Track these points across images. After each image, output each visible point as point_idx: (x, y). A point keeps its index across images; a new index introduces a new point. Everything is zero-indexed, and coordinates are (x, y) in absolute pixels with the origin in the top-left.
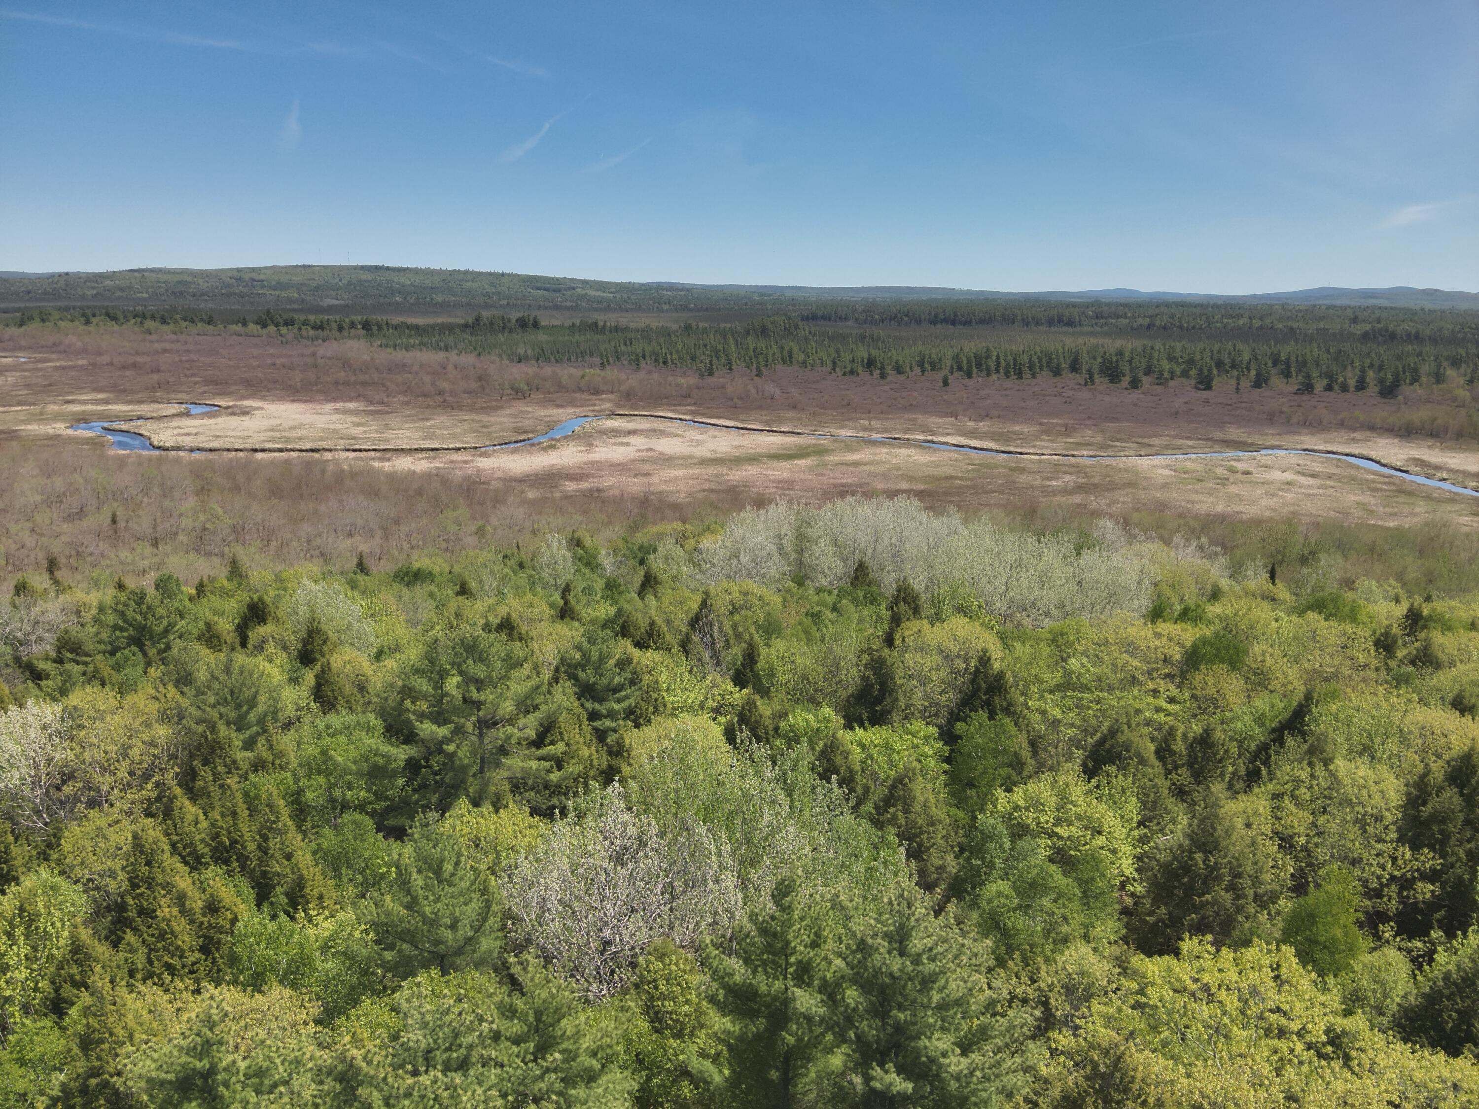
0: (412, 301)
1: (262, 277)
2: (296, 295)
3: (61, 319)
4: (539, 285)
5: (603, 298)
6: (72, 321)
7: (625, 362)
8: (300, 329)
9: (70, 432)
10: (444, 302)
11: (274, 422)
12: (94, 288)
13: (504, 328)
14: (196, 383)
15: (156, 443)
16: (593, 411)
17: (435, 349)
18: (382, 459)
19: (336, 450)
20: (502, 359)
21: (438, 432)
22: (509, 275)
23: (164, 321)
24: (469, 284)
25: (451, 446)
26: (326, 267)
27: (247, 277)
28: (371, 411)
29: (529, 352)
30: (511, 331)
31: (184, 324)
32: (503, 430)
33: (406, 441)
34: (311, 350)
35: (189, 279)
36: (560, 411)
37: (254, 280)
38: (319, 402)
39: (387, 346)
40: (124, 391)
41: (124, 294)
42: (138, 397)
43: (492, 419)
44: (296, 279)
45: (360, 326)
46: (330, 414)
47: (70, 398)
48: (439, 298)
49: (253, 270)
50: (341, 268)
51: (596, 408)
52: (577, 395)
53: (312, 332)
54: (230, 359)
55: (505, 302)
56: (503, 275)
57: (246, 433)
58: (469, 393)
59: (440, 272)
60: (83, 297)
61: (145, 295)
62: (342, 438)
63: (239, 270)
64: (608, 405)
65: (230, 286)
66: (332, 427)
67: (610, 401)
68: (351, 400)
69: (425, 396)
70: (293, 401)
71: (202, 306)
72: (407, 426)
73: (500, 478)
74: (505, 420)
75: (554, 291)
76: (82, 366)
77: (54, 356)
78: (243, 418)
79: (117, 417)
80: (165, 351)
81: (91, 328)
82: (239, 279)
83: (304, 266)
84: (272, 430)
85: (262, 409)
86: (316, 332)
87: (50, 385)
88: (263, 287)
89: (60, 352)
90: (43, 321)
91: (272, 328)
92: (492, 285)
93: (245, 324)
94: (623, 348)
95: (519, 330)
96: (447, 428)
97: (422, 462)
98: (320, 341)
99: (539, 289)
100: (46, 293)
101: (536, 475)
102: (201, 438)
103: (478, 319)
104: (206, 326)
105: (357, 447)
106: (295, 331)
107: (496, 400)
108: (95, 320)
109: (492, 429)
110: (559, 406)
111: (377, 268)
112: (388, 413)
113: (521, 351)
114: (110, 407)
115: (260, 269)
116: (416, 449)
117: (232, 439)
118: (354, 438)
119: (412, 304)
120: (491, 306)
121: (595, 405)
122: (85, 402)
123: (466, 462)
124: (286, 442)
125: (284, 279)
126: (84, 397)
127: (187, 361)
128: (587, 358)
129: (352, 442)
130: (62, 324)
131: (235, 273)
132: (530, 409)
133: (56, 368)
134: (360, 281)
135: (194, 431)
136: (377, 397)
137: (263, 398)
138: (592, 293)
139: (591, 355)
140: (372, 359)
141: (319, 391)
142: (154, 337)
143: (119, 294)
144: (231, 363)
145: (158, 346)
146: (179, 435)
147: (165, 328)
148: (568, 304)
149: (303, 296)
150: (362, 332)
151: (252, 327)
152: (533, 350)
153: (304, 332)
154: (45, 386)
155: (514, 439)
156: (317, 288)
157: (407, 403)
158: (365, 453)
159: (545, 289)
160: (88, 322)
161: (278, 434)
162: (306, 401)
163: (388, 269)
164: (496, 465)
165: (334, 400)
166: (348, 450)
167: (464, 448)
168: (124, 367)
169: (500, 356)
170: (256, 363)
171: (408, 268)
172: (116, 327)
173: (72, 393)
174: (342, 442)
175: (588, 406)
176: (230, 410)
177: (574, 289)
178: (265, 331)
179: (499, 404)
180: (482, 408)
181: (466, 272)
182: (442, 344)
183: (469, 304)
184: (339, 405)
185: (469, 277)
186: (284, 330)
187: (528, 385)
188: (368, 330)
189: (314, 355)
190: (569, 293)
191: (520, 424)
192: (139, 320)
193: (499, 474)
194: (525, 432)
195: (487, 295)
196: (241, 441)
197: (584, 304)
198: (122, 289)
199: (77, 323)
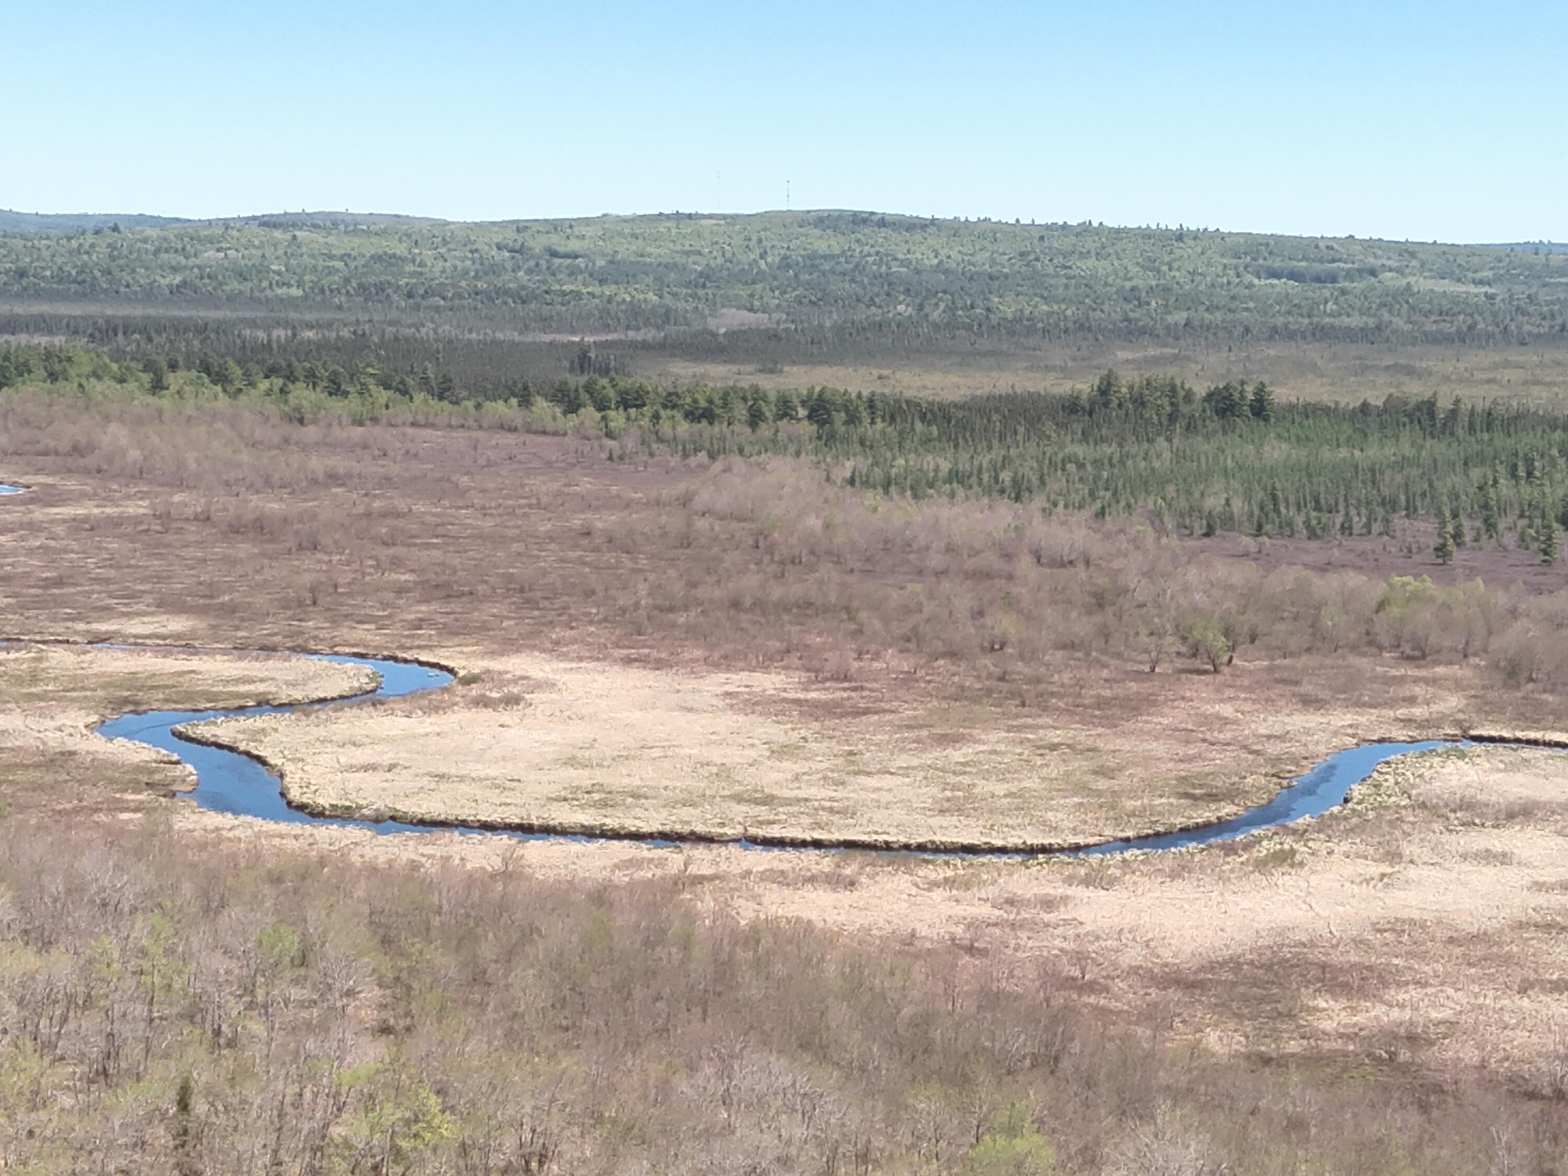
0: (936, 315)
1: (574, 245)
2: (651, 296)
3: (95, 374)
4: (1277, 264)
5: (1455, 299)
6: (122, 381)
7: (1510, 540)
8: (656, 417)
9: (98, 745)
10: (1018, 319)
11: (580, 732)
12: (175, 269)
13: (1172, 418)
14: (401, 590)
15: (295, 794)
16: (1407, 722)
17: (988, 491)
18: (835, 881)
19: (723, 841)
20: (1161, 531)
21: (983, 787)
22: (1196, 236)
23: (336, 389)
24: (1091, 262)
25: (1013, 840)
26: (732, 219)
27: (537, 244)
28: (816, 704)
29: (1238, 505)
30: (1190, 428)
31: (383, 395)
32: (1150, 786)
33: (899, 814)
34: (681, 487)
35: (401, 249)
36: (1312, 720)
37: (554, 254)
38: (693, 668)
39: (867, 483)
40: (230, 610)
41: (246, 287)
42: (264, 630)
43: (1124, 744)
44: (658, 252)
45: (802, 412)
46: (714, 709)
47: (103, 627)
48: (1007, 307)
49: (555, 226)
50: (767, 219)
51: (1418, 712)
52: (1363, 663)
53: (684, 427)
54: (484, 511)
55: (1179, 317)
56: (1180, 236)
57: (510, 770)
58: (1069, 646)
59: (1015, 231)
60: (149, 294)
61: (295, 292)
62: (739, 799)
63: (521, 227)
64: (1452, 702)
65: (495, 269)
66: (716, 755)
67: (1458, 685)
68: (766, 662)
69: (953, 655)
70: (628, 661)
71: (427, 331)
72: (903, 760)
73: (1134, 970)
74: (1158, 748)
75: (1318, 279)
76: (137, 520)
77: (71, 484)
78: (506, 716)
79: (212, 697)
80: (333, 478)
81: (165, 402)
82: (519, 251)
83: (678, 216)
84: (572, 762)
85: (549, 685)
86: (696, 427)
87: (59, 582)
88: (573, 273)
89: (87, 471)
90: (53, 376)
91: (589, 413)
92: (1150, 265)
93: (525, 401)
94: (1506, 487)
95: (1215, 424)
96: (1003, 774)
97: (938, 895)
98: (702, 456)
99: (1274, 274)
100: (60, 278)
101: (1234, 963)
102: (403, 781)
103: (1105, 390)
104: (434, 402)
105: (775, 832)
106: (645, 422)
107: (1138, 676)
108: (174, 380)
109: (1121, 782)
110: (1309, 702)
111: (859, 220)
112: (858, 713)
113: (1215, 502)
114: (195, 663)
115: (571, 223)
116: (921, 848)
117: (476, 790)
118: (768, 800)
119: (936, 326)
120: (1143, 331)
121: (1411, 700)
122: (137, 644)
123: (1048, 904)
124: (604, 804)
125: (626, 250)
126: (136, 627)
127: (384, 515)
128: (1398, 521)
129: (763, 812)
130: (97, 387)
131: (510, 236)
132: (1227, 710)
133: (77, 526)
134: (812, 256)
135: (387, 759)
136: (833, 660)
137: (555, 649)
138: (1423, 284)
139: (1411, 511)
140: (827, 526)
141: (694, 633)
142: (311, 433)
143: (234, 285)
144: (487, 524)
145: (317, 464)
146: (352, 768)
147: (337, 405)
148: (1355, 321)
149: (668, 300)
150: (807, 429)
151: (542, 407)
152: (1248, 498)
153: (665, 427)
154: (48, 583)
155: (1179, 821)
156: (706, 276)
157: (908, 680)
158: (790, 854)
159: (1293, 276)
160: (157, 386)
161: (583, 777)
162: (659, 665)
163: (883, 222)
164: (1128, 921)
165: (726, 662)
166: (754, 841)
167: (1045, 850)
168: (236, 530)
169: (1156, 517)
170: (545, 528)
171: (933, 221)
172: (223, 402)
173: (106, 611)
174: (739, 811)
175: (1391, 703)
176: (475, 690)
177: (1373, 273)
178: (573, 420)
179: (1145, 687)
180: (1102, 703)
181: (1085, 229)
182: (1006, 476)
183: (1083, 326)
184: (738, 681)
185: (1090, 244)
186: (617, 418)
187: (1227, 633)
188: (822, 423)
189: (685, 501)
190: (1358, 286)
191: (1196, 767)
192: (278, 382)
193: (1132, 956)
194: (1213, 797)
195: (1132, 296)
196: (495, 796)
197: (1399, 322)
198: (242, 276)
199: (131, 386)
